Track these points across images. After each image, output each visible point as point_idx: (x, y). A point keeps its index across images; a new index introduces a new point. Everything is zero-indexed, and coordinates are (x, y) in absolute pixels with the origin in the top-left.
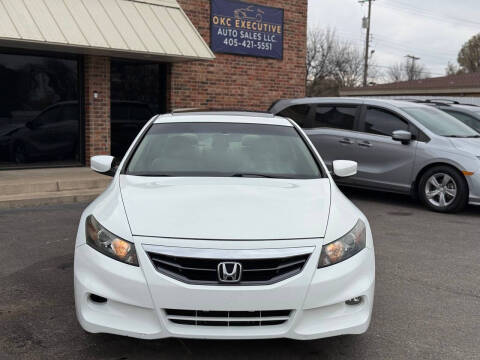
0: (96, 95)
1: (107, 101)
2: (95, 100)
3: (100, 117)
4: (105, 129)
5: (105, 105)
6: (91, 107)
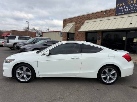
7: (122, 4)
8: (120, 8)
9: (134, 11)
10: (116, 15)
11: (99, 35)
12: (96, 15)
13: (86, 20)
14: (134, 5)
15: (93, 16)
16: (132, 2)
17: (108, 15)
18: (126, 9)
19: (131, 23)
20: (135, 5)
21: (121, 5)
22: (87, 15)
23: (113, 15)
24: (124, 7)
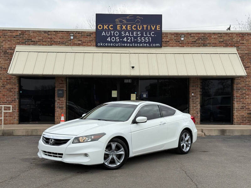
0: (193, 94)
1: (199, 96)
2: (192, 96)
3: (195, 103)
4: (198, 108)
5: (197, 98)
6: (191, 99)
7: (108, 27)
8: (104, 34)
9: (128, 45)
10: (97, 46)
11: (61, 85)
12: (49, 37)
13: (19, 44)
14: (127, 34)
15: (40, 38)
16: (124, 27)
17: (80, 42)
18: (115, 37)
19: (133, 67)
20: (129, 34)
21: (105, 27)
22: (20, 32)
23: (89, 44)
24: (111, 33)
